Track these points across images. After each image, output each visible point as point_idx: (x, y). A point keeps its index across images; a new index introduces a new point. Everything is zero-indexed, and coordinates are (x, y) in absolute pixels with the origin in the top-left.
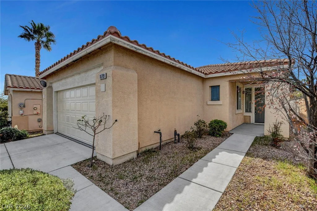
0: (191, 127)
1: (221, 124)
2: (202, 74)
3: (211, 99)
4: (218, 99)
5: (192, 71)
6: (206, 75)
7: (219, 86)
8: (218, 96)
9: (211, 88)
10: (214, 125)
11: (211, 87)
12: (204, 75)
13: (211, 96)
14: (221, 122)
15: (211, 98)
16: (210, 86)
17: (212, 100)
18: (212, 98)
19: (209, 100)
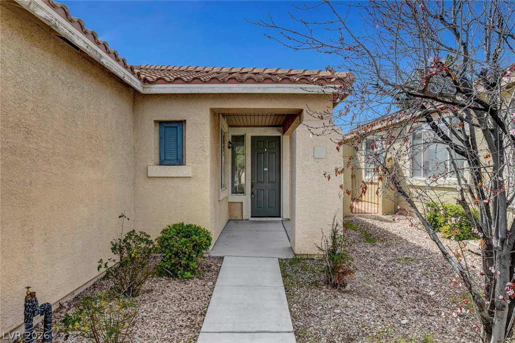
0: (101, 261)
1: (197, 238)
2: (132, 77)
3: (158, 161)
4: (180, 161)
5: (101, 56)
6: (147, 85)
7: (182, 122)
8: (179, 152)
9: (160, 127)
10: (178, 243)
11: (158, 125)
12: (138, 82)
13: (157, 151)
14: (197, 230)
15: (158, 156)
16: (156, 122)
17: (162, 163)
18: (163, 158)
19: (153, 163)
